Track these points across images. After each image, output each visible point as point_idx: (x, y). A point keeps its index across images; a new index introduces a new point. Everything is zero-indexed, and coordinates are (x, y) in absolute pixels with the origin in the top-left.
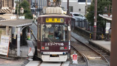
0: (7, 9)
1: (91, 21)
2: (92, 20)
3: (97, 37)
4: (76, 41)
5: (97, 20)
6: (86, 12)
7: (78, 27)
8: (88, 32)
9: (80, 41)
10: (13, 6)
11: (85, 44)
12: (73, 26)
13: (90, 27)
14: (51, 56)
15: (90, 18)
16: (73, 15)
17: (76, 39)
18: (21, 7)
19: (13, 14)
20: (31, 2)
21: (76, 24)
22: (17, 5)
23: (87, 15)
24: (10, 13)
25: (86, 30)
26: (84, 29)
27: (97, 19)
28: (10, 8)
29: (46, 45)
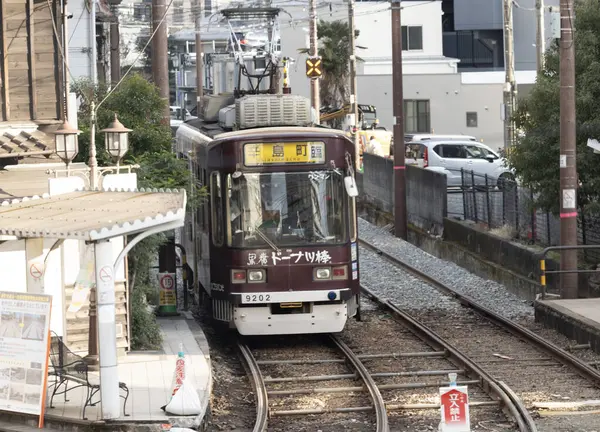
0: (24, 134)
1: (545, 180)
2: (550, 176)
3: (583, 280)
4: (456, 305)
5: (581, 178)
6: (508, 133)
7: (468, 223)
8: (530, 249)
9: (481, 304)
10: (61, 112)
11: (514, 323)
12: (438, 216)
13: (540, 217)
14: (277, 309)
15: (536, 165)
16: (432, 153)
17: (457, 296)
18: (112, 120)
19: (66, 160)
20: (172, 84)
21: (456, 203)
22: (84, 109)
23: (519, 149)
24: (47, 156)
25: (517, 237)
26: (501, 232)
27: (582, 171)
28: (42, 127)
29: (252, 262)
